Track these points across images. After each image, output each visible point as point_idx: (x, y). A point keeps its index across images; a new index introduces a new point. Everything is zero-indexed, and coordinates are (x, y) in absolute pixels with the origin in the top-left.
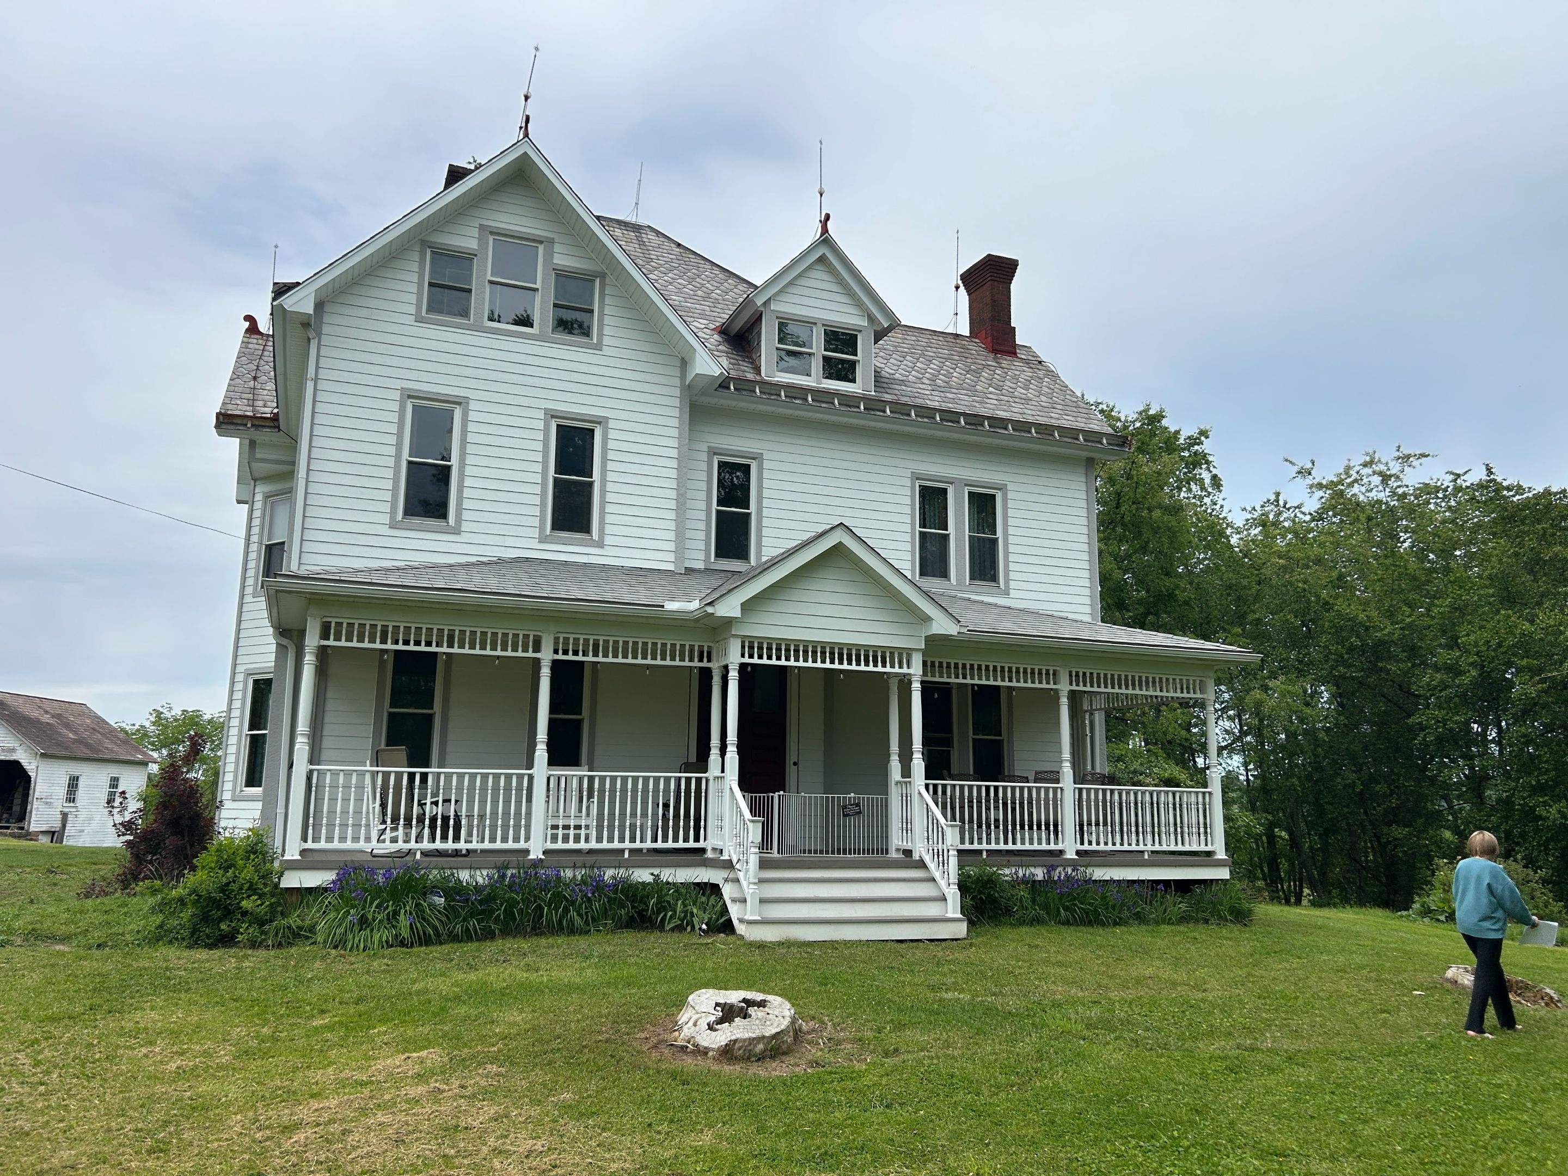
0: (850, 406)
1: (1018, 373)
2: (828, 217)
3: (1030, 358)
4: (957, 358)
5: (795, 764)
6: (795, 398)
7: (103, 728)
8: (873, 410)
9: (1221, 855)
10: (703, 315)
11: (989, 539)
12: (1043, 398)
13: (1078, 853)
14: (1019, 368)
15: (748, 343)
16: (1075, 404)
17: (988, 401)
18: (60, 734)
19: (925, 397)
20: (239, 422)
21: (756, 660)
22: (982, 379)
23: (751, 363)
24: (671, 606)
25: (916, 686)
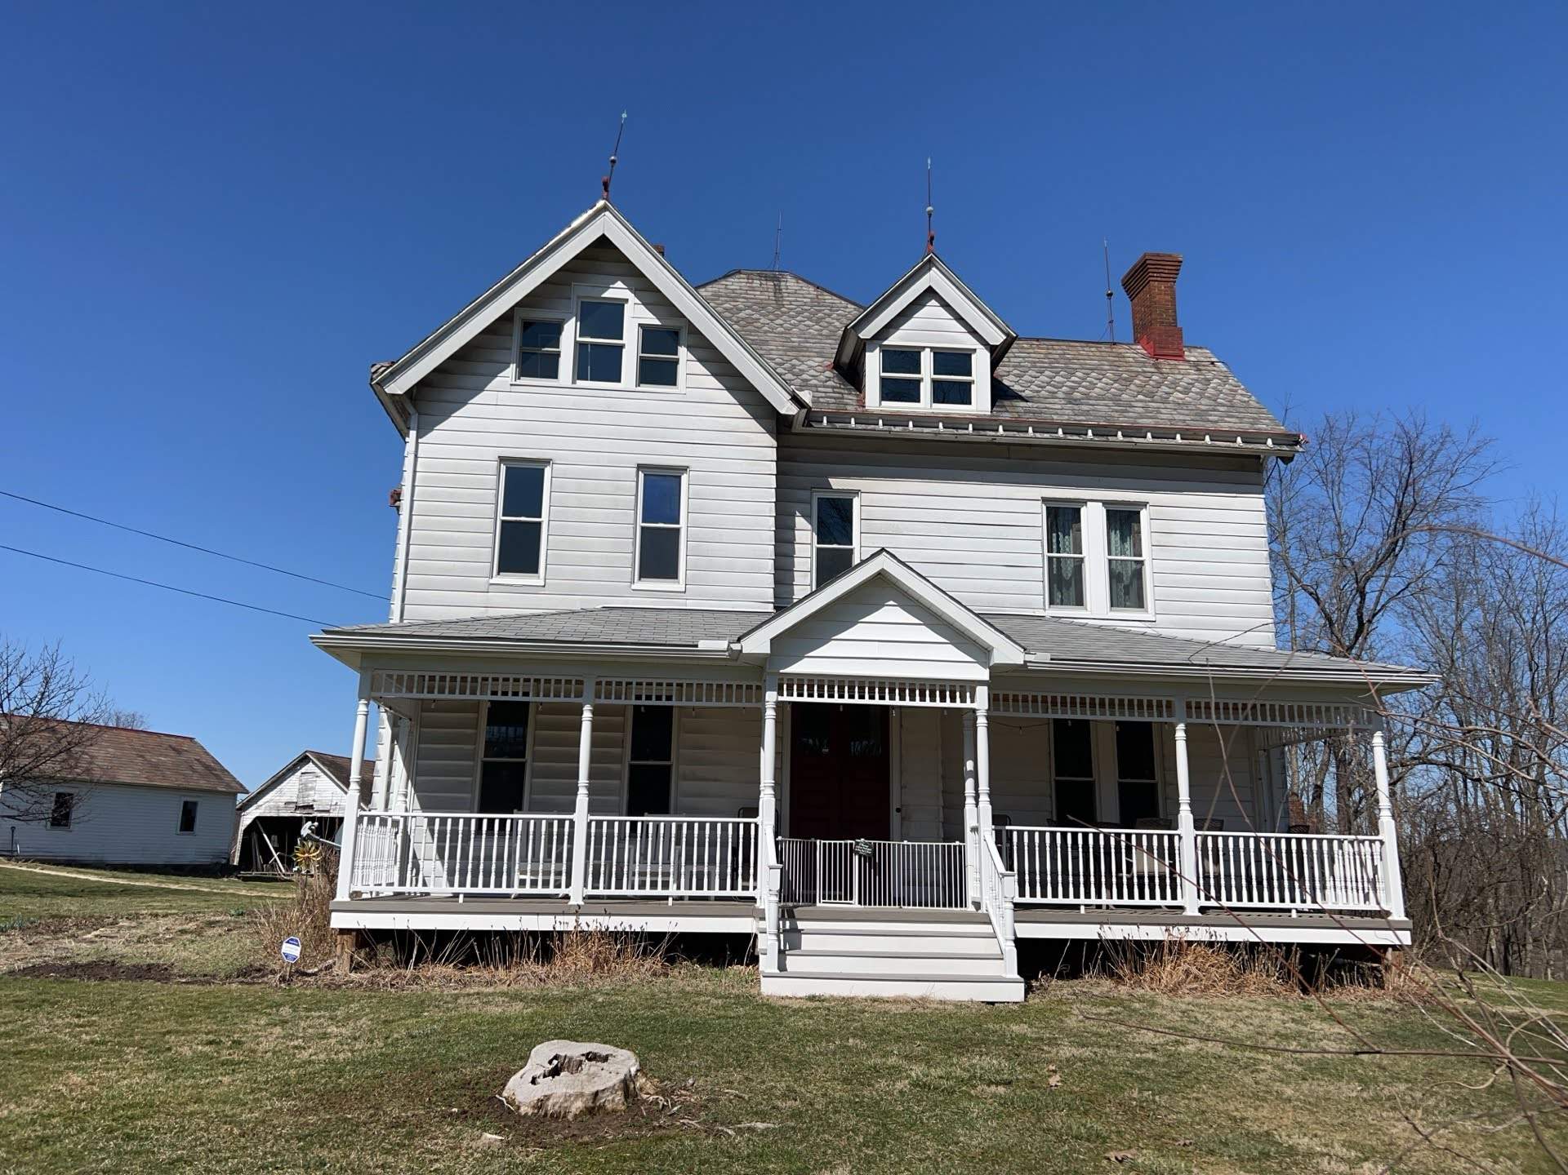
0: (956, 429)
1: (1180, 377)
3: (1202, 359)
4: (1108, 367)
5: (898, 810)
6: (894, 426)
8: (983, 431)
9: (1398, 914)
11: (1133, 561)
12: (1204, 401)
13: (1203, 910)
14: (1183, 371)
16: (1245, 405)
17: (1132, 410)
19: (1052, 411)
21: (796, 699)
22: (1132, 387)
23: (857, 395)
24: (703, 645)
25: (982, 720)
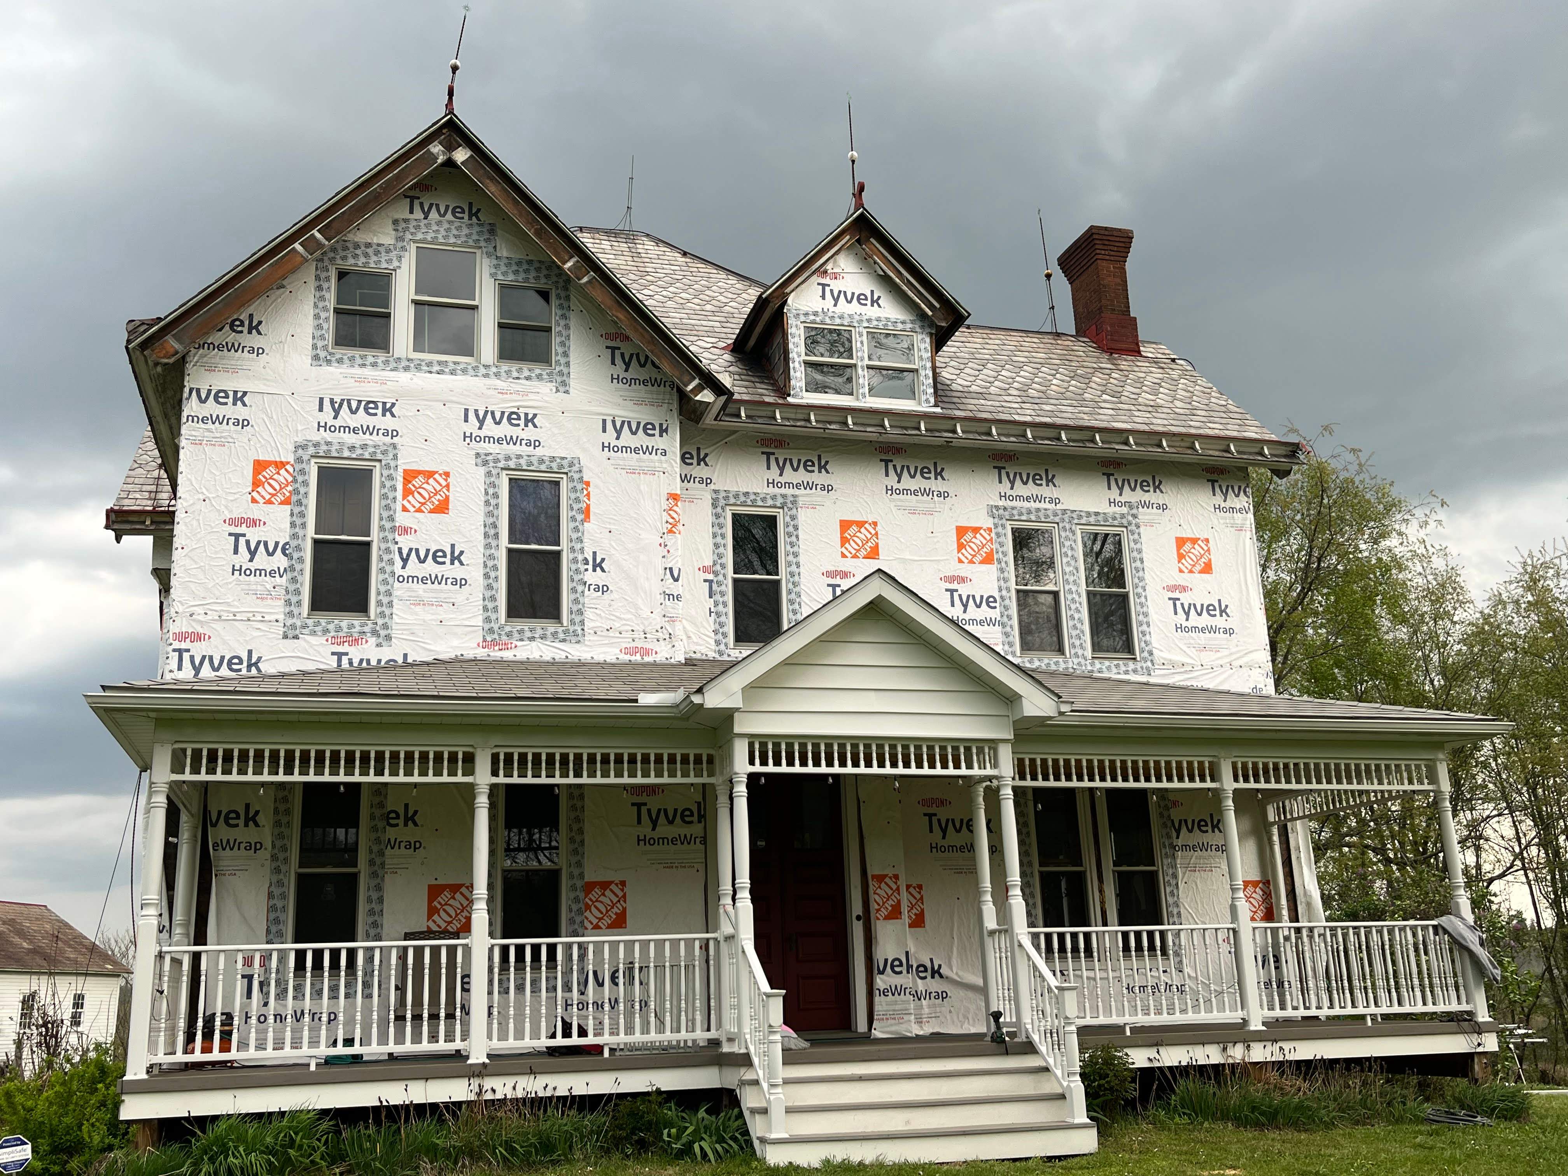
0: (906, 428)
1: (1143, 375)
2: (862, 188)
3: (1159, 356)
4: (1058, 362)
5: (858, 918)
6: (830, 423)
7: (65, 934)
8: (939, 431)
9: (1483, 1016)
10: (711, 333)
11: (1117, 595)
12: (1178, 404)
13: (1267, 1022)
14: (1144, 369)
15: (769, 359)
16: (1223, 409)
17: (1101, 411)
18: (11, 943)
19: (1013, 411)
20: (135, 519)
21: (771, 768)
22: (1093, 385)
23: (772, 384)
24: (647, 699)
25: (1007, 792)
